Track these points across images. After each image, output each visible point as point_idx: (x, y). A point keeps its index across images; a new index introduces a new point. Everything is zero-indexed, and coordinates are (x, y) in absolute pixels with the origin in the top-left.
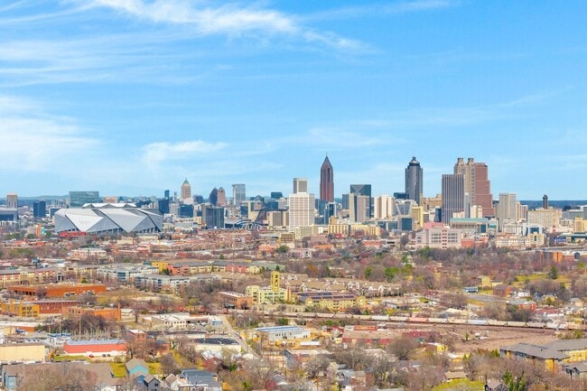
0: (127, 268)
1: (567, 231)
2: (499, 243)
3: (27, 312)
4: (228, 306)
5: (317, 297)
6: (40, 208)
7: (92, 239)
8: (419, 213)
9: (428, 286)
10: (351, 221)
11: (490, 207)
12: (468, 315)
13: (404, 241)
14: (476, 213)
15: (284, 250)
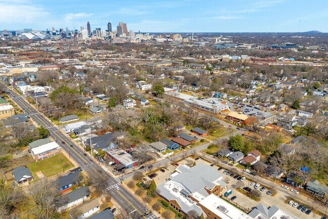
0: (48, 48)
1: (145, 39)
2: (131, 42)
3: (26, 59)
4: (77, 56)
5: (98, 54)
6: (14, 33)
7: (34, 41)
8: (112, 35)
9: (121, 51)
10: (97, 37)
11: (128, 34)
12: (132, 58)
13: (110, 41)
14: (124, 35)
15: (84, 43)
